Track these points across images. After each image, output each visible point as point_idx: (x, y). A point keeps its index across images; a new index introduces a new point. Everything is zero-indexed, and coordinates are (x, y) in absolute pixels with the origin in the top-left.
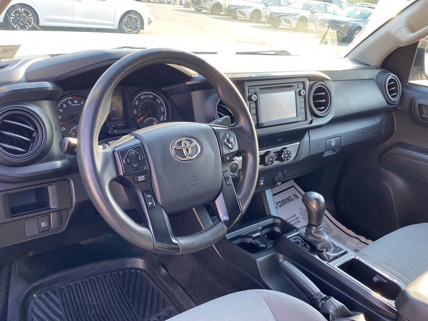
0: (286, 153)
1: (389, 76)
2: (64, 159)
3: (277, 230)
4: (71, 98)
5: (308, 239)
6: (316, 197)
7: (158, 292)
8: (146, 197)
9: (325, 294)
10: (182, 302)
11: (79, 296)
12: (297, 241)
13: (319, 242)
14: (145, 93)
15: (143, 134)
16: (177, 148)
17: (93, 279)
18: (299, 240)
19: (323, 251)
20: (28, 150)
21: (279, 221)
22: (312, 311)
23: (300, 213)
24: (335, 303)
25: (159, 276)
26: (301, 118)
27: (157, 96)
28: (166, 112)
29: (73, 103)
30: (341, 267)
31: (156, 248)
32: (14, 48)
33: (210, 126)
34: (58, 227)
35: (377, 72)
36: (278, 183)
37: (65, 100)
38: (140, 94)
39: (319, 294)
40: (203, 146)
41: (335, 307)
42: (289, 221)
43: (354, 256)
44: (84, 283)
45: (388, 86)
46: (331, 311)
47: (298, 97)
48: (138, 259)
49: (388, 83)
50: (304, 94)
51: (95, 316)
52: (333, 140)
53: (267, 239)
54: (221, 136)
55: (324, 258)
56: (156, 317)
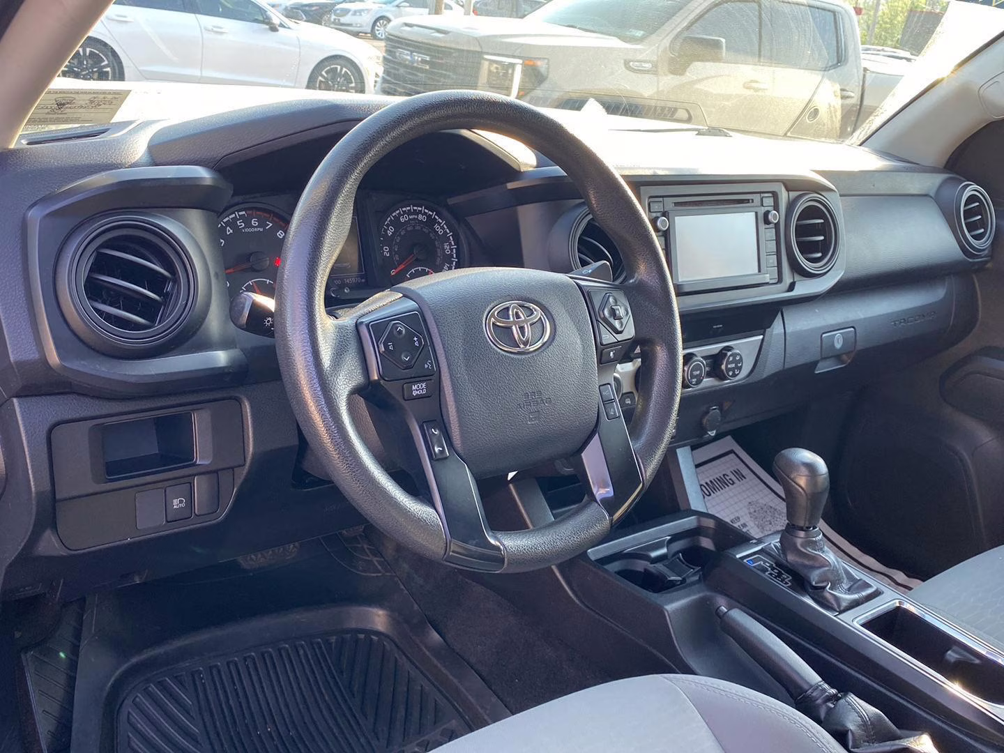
0: (731, 359)
1: (967, 189)
2: (232, 348)
3: (707, 543)
4: (244, 213)
5: (787, 561)
6: (808, 461)
7: (422, 686)
8: (429, 434)
9: (833, 687)
10: (480, 710)
11: (236, 690)
12: (760, 564)
13: (813, 568)
14: (408, 208)
15: (421, 288)
16: (498, 324)
17: (268, 652)
18: (765, 562)
19: (824, 588)
20: (153, 322)
21: (710, 523)
22: (806, 725)
23: (750, 513)
24: (860, 708)
25: (424, 649)
26: (768, 275)
27: (436, 217)
28: (455, 255)
29: (248, 225)
30: (869, 625)
31: (451, 553)
32: (115, 98)
33: (571, 278)
34: (210, 511)
35: (938, 179)
36: (709, 433)
37: (231, 217)
38: (398, 212)
39: (820, 686)
40: (557, 322)
41: (860, 716)
42: (739, 524)
43: (897, 601)
44: (249, 662)
45: (965, 211)
46: (852, 724)
47: (762, 226)
48: (373, 608)
49: (965, 206)
50: (775, 219)
51: (275, 738)
52: (838, 334)
53: (684, 564)
54: (597, 303)
55: (828, 604)
56: (418, 745)
